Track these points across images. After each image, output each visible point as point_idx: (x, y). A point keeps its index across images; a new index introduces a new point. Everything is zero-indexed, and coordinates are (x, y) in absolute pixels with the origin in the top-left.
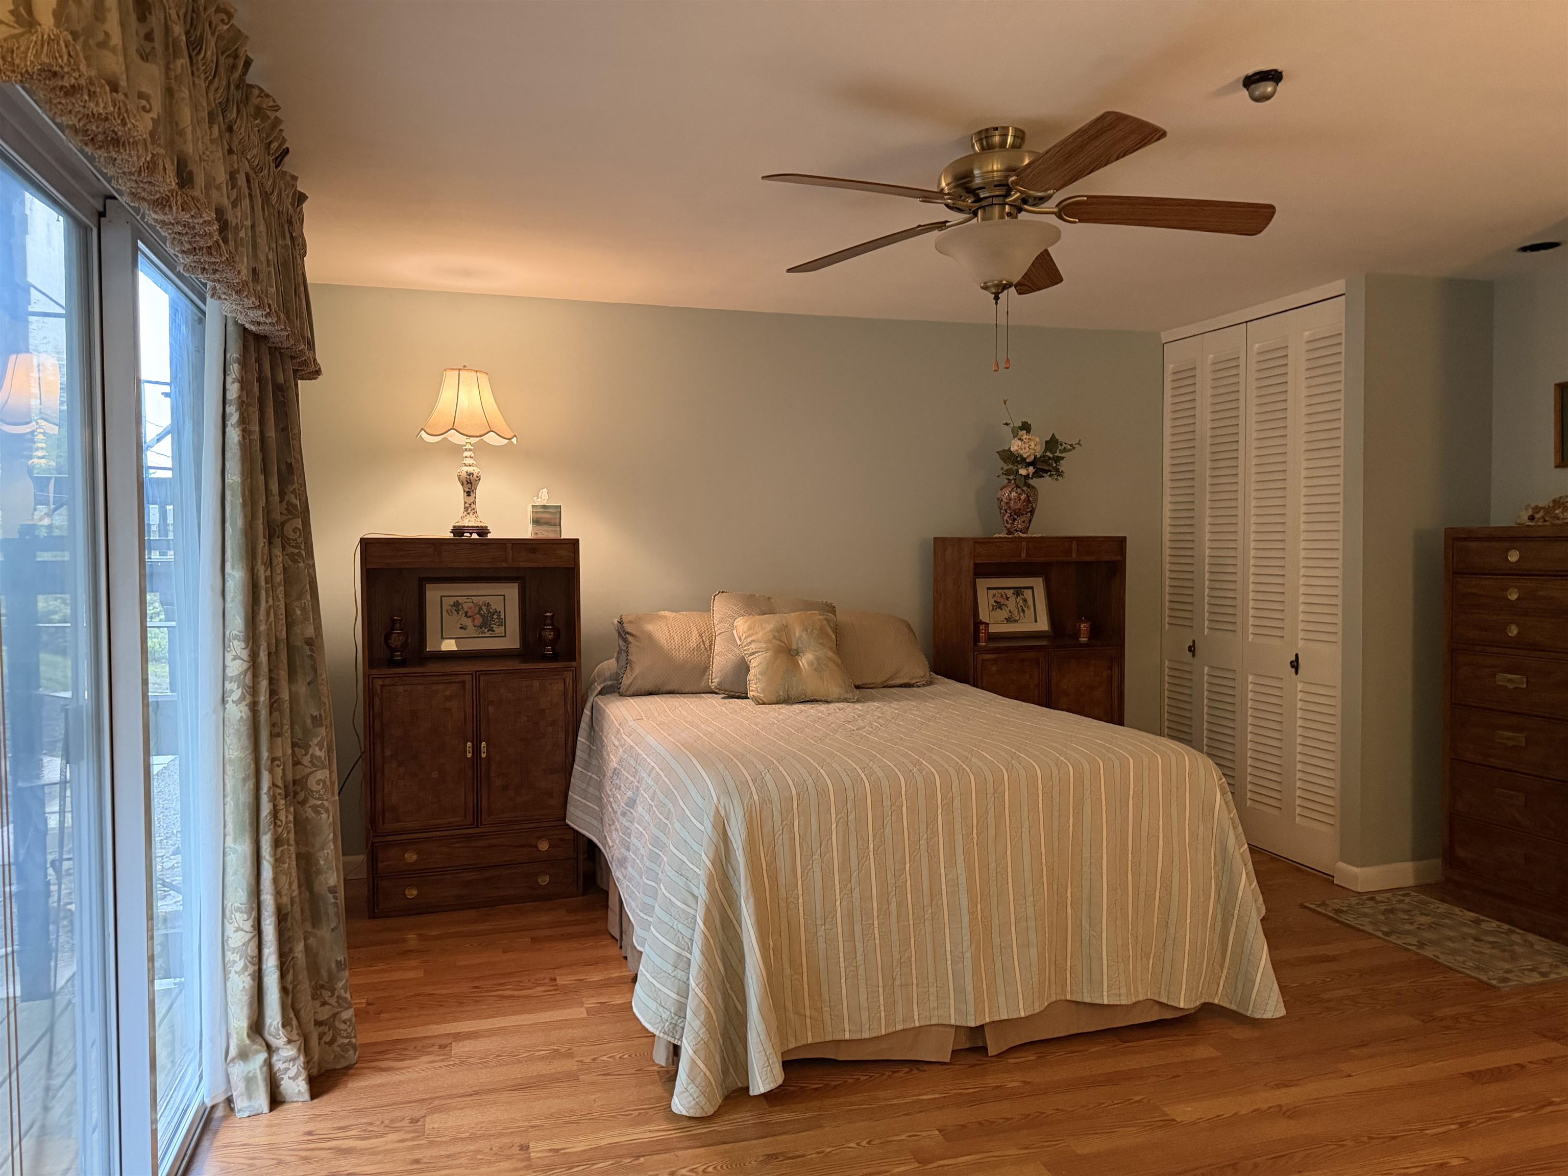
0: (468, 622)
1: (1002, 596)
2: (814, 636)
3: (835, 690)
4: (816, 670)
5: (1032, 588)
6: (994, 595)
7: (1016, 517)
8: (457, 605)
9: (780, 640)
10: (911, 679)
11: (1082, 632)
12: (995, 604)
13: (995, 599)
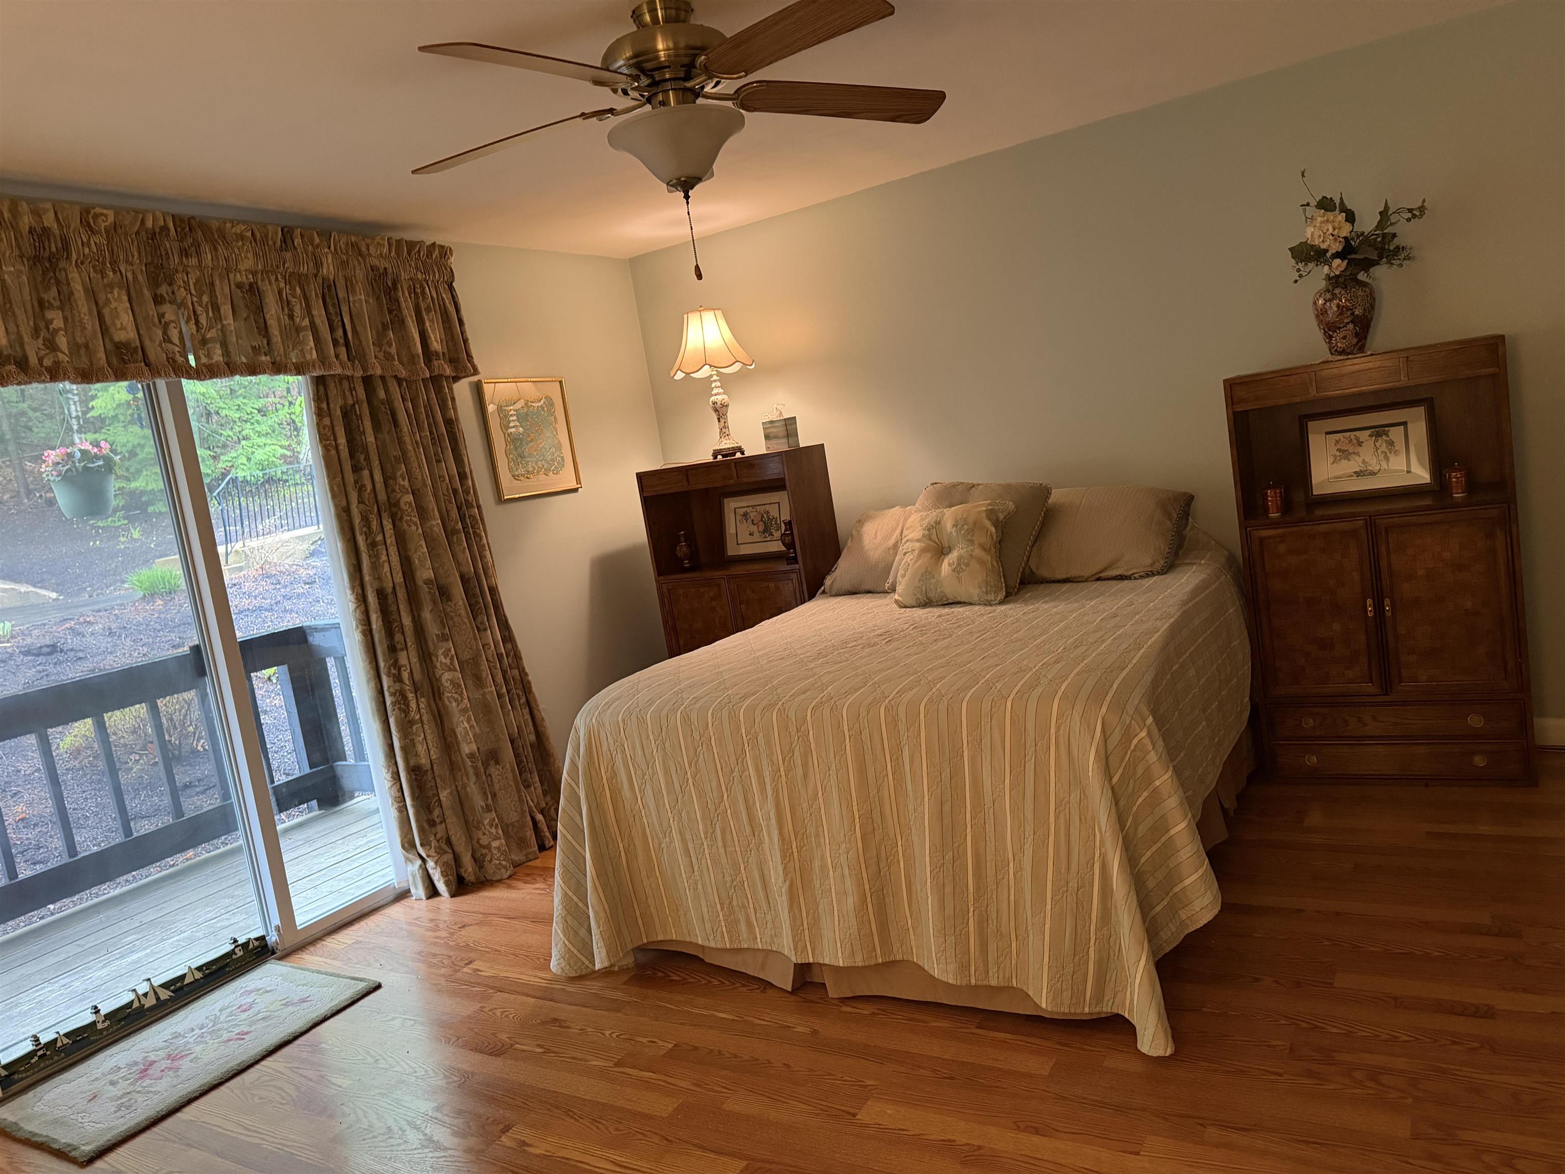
0: (754, 529)
1: (1350, 441)
2: (963, 532)
3: (975, 592)
4: (954, 570)
5: (1404, 424)
6: (1337, 442)
7: (1331, 333)
8: (745, 515)
9: (930, 540)
10: (1127, 570)
11: (1454, 485)
12: (1338, 453)
13: (1339, 447)
